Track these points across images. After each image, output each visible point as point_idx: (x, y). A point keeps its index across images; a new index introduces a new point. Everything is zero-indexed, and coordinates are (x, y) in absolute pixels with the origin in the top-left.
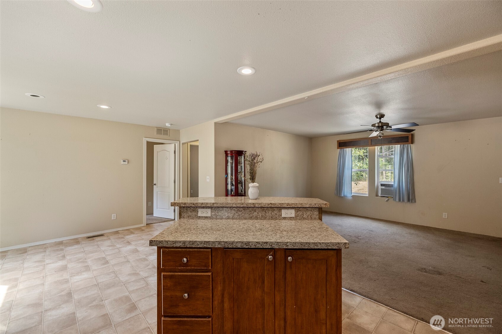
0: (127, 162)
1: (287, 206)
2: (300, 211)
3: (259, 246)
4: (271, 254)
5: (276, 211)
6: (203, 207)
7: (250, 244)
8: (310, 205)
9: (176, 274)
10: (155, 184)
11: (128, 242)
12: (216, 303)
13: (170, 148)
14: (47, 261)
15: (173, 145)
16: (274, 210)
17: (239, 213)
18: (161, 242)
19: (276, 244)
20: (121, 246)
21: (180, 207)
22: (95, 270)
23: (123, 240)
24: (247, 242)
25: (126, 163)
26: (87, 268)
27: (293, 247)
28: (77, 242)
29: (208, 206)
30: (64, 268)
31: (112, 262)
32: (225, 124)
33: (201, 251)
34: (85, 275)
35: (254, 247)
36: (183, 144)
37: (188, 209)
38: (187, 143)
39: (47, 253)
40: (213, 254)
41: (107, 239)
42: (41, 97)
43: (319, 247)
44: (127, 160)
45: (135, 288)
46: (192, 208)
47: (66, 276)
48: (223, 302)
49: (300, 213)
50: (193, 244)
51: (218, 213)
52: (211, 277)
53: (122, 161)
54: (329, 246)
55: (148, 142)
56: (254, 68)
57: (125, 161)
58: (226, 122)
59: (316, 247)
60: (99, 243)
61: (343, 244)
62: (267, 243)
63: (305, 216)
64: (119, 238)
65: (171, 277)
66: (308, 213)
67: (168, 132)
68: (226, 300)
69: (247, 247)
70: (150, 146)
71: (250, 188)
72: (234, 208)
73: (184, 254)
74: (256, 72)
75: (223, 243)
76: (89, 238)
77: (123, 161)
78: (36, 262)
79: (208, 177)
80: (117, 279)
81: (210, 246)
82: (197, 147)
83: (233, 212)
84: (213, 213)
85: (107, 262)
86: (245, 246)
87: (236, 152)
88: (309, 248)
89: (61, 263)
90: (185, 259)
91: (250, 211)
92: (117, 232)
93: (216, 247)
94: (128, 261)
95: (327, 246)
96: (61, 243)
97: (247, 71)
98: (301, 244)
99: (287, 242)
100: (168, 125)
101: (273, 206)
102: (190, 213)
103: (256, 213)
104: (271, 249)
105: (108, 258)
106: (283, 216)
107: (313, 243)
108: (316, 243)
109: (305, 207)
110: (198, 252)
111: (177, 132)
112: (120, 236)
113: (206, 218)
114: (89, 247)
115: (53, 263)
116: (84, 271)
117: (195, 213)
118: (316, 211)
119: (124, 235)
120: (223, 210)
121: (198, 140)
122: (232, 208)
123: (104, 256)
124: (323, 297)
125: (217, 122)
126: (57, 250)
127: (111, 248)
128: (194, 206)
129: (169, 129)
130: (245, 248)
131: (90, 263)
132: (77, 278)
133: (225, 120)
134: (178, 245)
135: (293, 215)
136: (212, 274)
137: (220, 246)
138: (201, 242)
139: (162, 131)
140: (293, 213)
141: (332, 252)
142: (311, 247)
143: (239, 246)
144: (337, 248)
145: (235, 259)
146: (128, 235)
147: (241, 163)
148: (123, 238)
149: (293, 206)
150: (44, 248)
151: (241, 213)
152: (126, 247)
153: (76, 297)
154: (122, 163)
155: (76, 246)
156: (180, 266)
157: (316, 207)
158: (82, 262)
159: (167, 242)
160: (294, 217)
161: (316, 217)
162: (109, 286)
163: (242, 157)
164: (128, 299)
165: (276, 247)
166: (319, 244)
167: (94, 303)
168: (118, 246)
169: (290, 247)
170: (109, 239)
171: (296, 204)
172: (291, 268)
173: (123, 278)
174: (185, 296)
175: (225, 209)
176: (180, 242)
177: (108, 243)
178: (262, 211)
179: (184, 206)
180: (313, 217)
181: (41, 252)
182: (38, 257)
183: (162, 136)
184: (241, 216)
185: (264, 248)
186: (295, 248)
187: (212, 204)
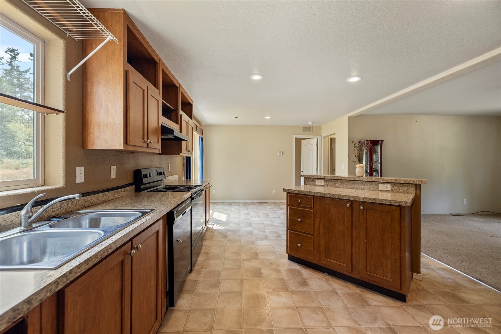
1: (383, 181)
2: (396, 186)
3: (340, 197)
4: (349, 203)
5: (374, 185)
6: (319, 179)
7: (335, 195)
8: (405, 181)
9: (295, 208)
10: (302, 172)
11: (281, 209)
12: (316, 228)
13: (314, 141)
14: (241, 210)
15: (316, 139)
16: (372, 184)
17: (344, 184)
18: (288, 190)
19: (352, 197)
20: (277, 210)
21: (305, 178)
22: (262, 218)
23: (278, 207)
24: (334, 194)
25: (281, 154)
26: (259, 216)
27: (364, 201)
28: (253, 204)
29: (321, 178)
30: (248, 214)
31: (272, 216)
32: (360, 116)
33: (308, 197)
34: (257, 219)
35: (338, 198)
36: (324, 137)
37: (309, 179)
38: (328, 136)
39: (240, 206)
40: (315, 200)
41: (269, 205)
42: (239, 118)
43: (384, 202)
44: (282, 152)
45: (282, 229)
46: (312, 179)
47: (249, 217)
48: (320, 228)
49: (396, 188)
50: (303, 192)
51: (328, 183)
52: (313, 212)
53: (279, 153)
54: (392, 202)
55: (296, 138)
56: (360, 77)
58: (360, 115)
59: (381, 202)
60: (265, 206)
61: (404, 203)
62: (346, 196)
63: (401, 191)
64: (277, 206)
65: (293, 209)
66: (405, 188)
67: (312, 129)
68: (321, 227)
69: (333, 197)
70: (298, 141)
71: (357, 168)
72: (340, 181)
73: (299, 198)
74: (361, 79)
75: (319, 194)
76: (260, 203)
78: (236, 209)
79: (343, 165)
80: (273, 223)
81: (312, 195)
82: (335, 139)
83: (339, 183)
84: (325, 183)
85: (268, 216)
86: (332, 197)
87: (371, 141)
88: (376, 202)
89: (246, 212)
90: (299, 200)
91: (352, 183)
92: (275, 203)
93: (316, 195)
94: (280, 218)
95: (390, 202)
96: (246, 203)
97: (354, 79)
98: (370, 199)
99: (360, 197)
100: (310, 123)
101: (370, 181)
102: (310, 182)
103: (357, 185)
104: (348, 200)
105: (269, 214)
106: (379, 189)
107: (379, 199)
108: (382, 200)
109: (400, 182)
110: (306, 197)
111: (319, 128)
112: (277, 205)
113: (321, 186)
114: (259, 207)
115: (243, 211)
116: (257, 217)
117: (314, 182)
118: (412, 187)
119: (279, 205)
120: (332, 181)
121: (335, 134)
122: (338, 180)
123: (267, 213)
124: (389, 239)
125: (352, 115)
126: (245, 206)
127: (271, 210)
128: (312, 177)
129: (312, 126)
130: (332, 198)
131: (260, 214)
132: (254, 219)
133: (358, 113)
134: (296, 192)
135: (389, 189)
136: (314, 211)
137: (317, 195)
138: (308, 192)
139: (307, 129)
140: (389, 187)
141: (395, 208)
142: (378, 202)
143: (328, 196)
144: (399, 205)
145: (327, 204)
146: (282, 205)
147: (377, 152)
148: (278, 206)
149: (389, 181)
150: (239, 204)
151: (345, 184)
152: (280, 211)
153: (253, 225)
154: (279, 154)
155: (253, 206)
156: (297, 204)
157: (411, 183)
158: (256, 213)
159: (291, 190)
160: (390, 191)
161: (413, 192)
162: (268, 225)
163: (378, 147)
164: (277, 233)
165: (352, 199)
166: (383, 200)
167: (261, 230)
168: (275, 209)
169: (361, 200)
170: (271, 205)
171: (391, 180)
172: (363, 214)
173: (276, 224)
174: (299, 220)
175: (333, 180)
176: (297, 191)
177: (270, 207)
178: (361, 184)
179: (306, 177)
180: (409, 192)
181: (238, 205)
182: (237, 207)
183: (307, 133)
184: (345, 187)
185: (344, 199)
186: (365, 201)
187: (324, 177)
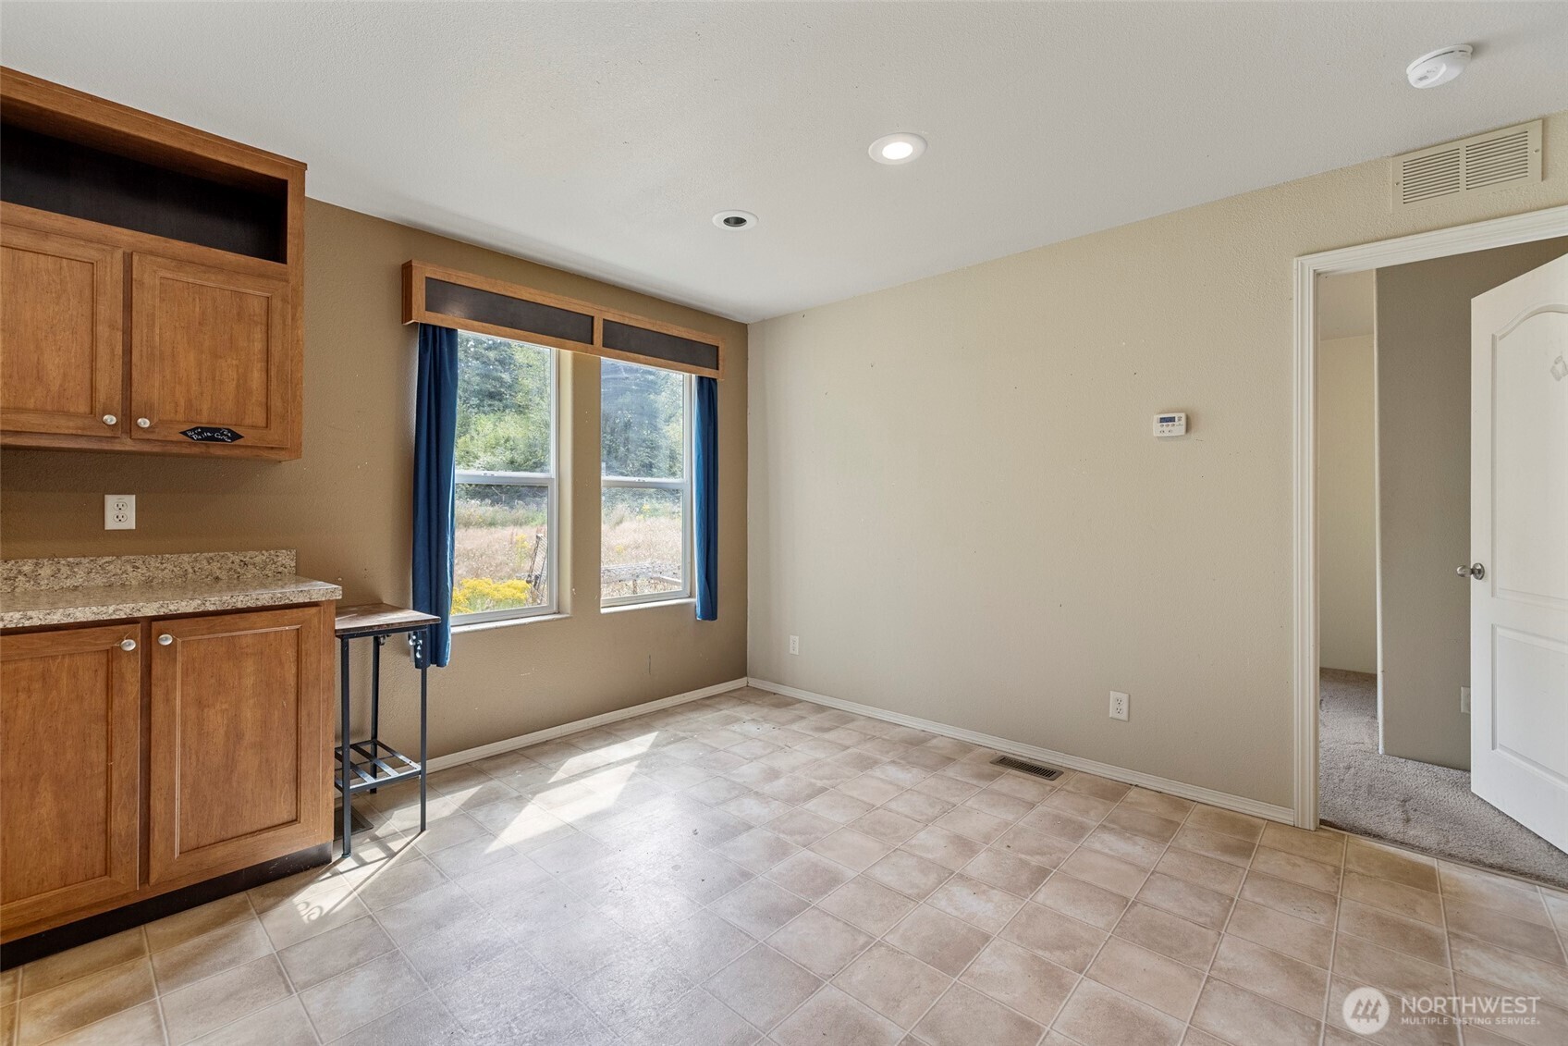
0: (1183, 421)
10: (1479, 573)
25: (1179, 428)
44: (1183, 415)
53: (1157, 419)
57: (1172, 420)
67: (1533, 144)
77: (1163, 420)
139: (1463, 160)
